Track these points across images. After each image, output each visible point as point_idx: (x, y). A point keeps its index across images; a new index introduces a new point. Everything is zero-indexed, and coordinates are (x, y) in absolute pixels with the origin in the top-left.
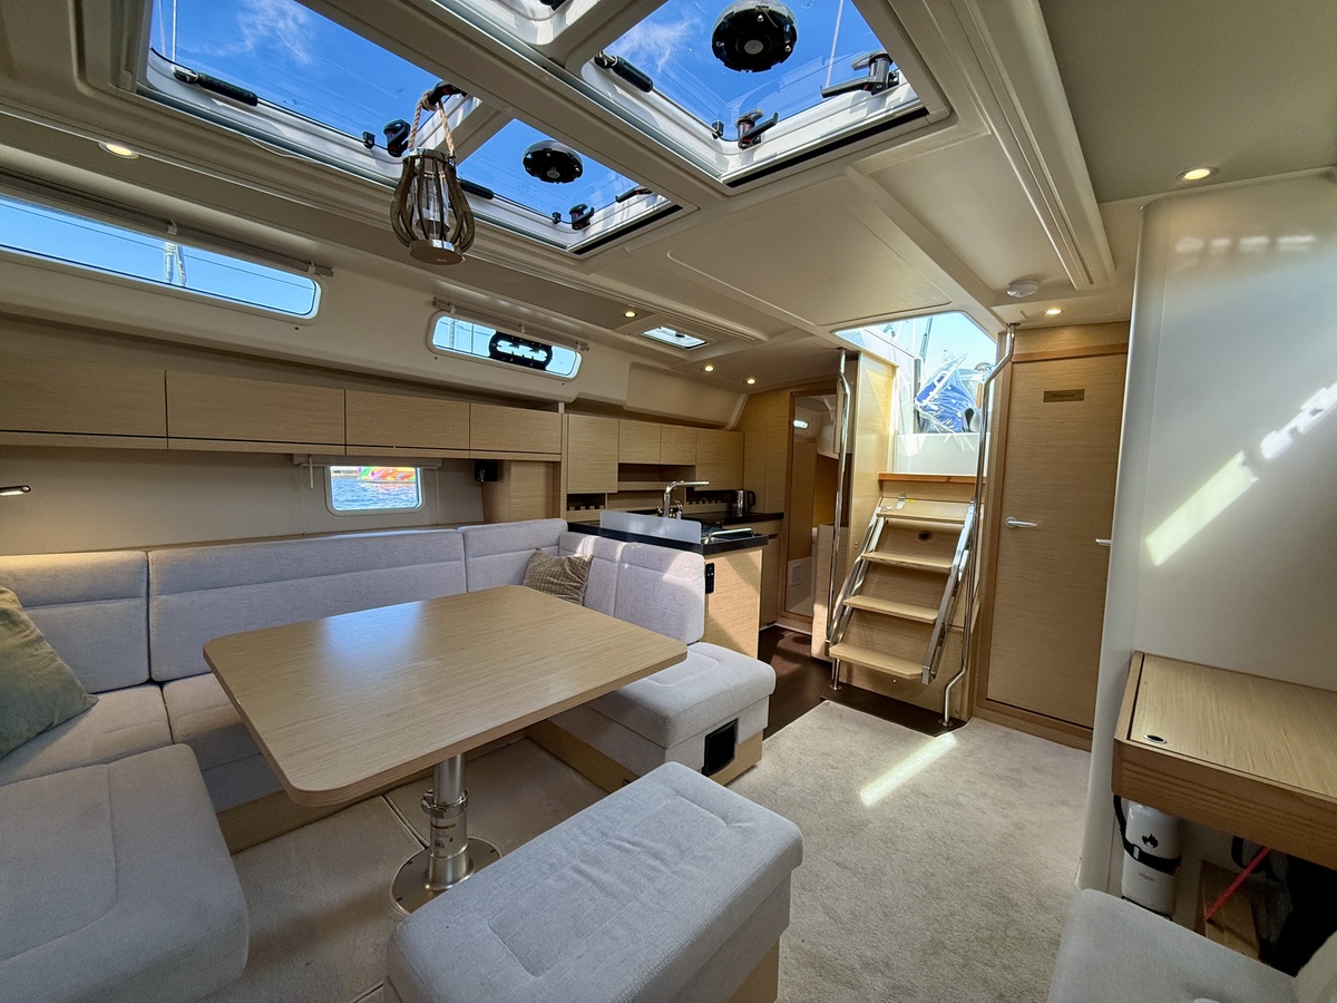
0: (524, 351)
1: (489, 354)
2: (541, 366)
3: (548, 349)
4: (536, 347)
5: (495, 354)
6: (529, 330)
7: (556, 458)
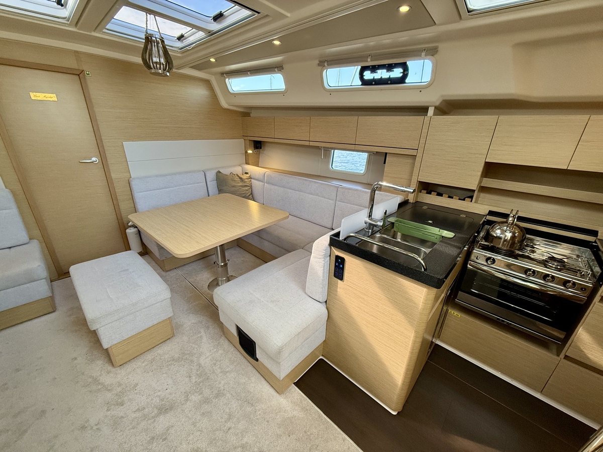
0: (382, 74)
1: (360, 83)
2: (402, 80)
3: (404, 66)
4: (390, 67)
5: (365, 82)
6: (374, 57)
7: (413, 153)
